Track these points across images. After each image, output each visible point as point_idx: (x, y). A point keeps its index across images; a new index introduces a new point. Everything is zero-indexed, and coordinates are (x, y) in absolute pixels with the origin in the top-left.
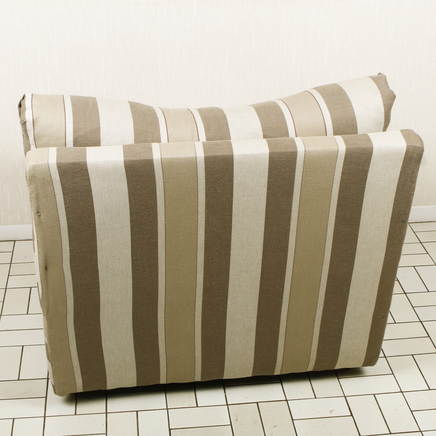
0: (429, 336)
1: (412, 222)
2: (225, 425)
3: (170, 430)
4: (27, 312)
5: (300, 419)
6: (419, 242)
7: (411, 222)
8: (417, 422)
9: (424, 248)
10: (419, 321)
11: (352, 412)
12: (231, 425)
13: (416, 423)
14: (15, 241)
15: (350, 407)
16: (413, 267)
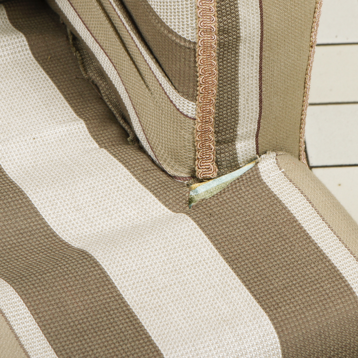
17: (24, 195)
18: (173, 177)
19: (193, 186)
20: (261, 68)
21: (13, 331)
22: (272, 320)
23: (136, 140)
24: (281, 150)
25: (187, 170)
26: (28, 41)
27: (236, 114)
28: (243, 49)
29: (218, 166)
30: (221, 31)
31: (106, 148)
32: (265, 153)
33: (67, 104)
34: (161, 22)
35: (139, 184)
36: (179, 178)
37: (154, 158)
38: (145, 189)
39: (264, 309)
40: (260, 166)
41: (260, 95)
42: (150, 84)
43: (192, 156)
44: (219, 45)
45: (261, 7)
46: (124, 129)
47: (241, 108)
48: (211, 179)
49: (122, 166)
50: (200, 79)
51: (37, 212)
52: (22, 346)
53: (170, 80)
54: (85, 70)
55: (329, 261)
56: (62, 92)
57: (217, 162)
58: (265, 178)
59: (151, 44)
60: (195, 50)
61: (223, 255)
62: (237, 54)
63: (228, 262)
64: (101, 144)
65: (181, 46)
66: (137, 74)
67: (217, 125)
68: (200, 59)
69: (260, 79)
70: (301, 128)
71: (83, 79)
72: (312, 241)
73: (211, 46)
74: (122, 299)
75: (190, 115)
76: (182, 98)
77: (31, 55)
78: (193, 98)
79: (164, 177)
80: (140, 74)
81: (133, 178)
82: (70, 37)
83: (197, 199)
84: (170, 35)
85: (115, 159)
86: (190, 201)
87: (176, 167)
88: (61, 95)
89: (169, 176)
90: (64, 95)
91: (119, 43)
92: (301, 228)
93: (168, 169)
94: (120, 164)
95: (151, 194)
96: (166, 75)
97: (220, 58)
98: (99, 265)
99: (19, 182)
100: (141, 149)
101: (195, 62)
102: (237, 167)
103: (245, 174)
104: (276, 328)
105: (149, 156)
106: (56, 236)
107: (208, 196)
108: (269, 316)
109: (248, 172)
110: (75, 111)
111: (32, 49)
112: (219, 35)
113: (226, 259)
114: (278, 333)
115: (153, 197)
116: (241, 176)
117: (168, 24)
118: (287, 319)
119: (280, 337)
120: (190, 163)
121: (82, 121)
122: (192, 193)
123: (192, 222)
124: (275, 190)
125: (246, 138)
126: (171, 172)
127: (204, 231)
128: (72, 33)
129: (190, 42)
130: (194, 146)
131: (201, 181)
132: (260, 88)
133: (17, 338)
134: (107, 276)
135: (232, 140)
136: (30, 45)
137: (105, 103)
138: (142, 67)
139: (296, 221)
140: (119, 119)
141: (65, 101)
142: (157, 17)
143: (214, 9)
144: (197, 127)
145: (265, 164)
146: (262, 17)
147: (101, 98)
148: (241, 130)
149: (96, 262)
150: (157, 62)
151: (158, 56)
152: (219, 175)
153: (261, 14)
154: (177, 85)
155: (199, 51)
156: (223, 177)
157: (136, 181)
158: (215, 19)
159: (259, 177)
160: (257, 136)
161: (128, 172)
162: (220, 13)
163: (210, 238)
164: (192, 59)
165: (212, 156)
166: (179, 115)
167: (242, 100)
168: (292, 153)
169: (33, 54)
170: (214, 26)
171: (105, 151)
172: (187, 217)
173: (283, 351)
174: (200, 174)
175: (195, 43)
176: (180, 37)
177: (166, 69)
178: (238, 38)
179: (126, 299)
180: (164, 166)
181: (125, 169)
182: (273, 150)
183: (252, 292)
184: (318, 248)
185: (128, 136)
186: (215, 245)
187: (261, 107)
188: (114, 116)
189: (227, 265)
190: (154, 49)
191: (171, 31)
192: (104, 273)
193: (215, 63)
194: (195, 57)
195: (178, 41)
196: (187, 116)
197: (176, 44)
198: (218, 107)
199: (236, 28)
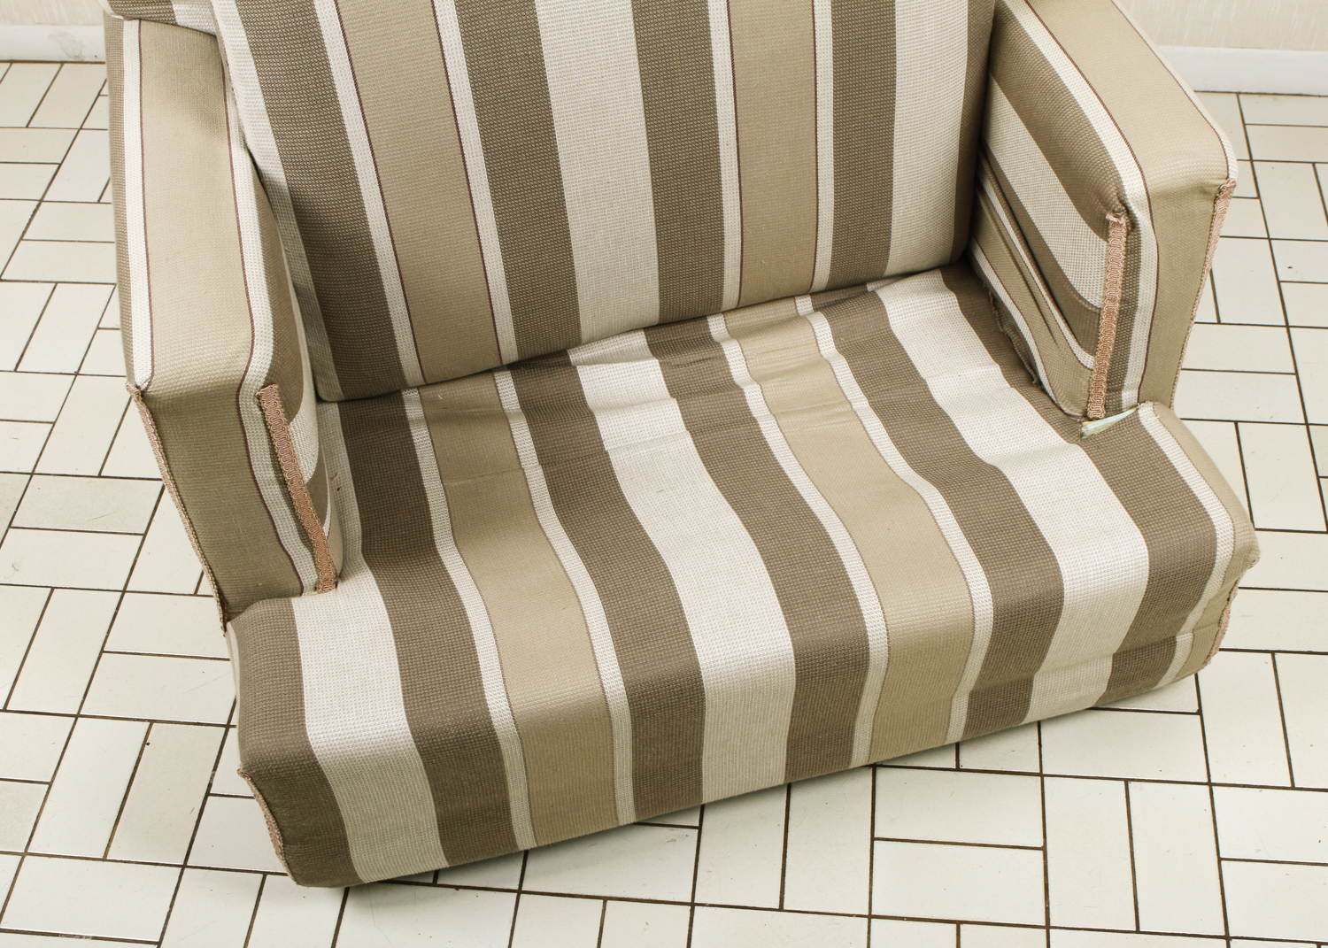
17: (949, 419)
18: (1069, 415)
19: (1084, 423)
20: (1150, 333)
21: (937, 524)
22: (1143, 534)
23: (1040, 383)
24: (1157, 401)
25: (1080, 411)
26: (958, 299)
27: (1126, 368)
28: (1138, 317)
29: (1105, 408)
30: (1123, 301)
31: (1015, 388)
32: (1144, 402)
33: (986, 351)
34: (1074, 289)
35: (1041, 418)
36: (1073, 416)
37: (1054, 399)
38: (1046, 423)
39: (1138, 525)
40: (1140, 412)
41: (1147, 355)
42: (1057, 340)
43: (1086, 399)
44: (1120, 311)
45: (1157, 284)
46: (1030, 374)
47: (1130, 364)
48: (1099, 419)
49: (1028, 403)
50: (1101, 338)
51: (959, 433)
52: (943, 536)
53: (1075, 337)
54: (1002, 325)
55: (1192, 492)
56: (983, 342)
57: (1105, 406)
58: (1143, 422)
59: (1063, 307)
60: (1099, 314)
61: (1106, 480)
62: (1132, 320)
63: (1110, 486)
64: (1012, 385)
65: (1088, 310)
66: (1047, 331)
67: (1109, 376)
68: (1102, 322)
69: (1149, 342)
70: (1174, 384)
71: (1000, 332)
72: (1179, 475)
73: (1113, 313)
74: (1024, 507)
75: (1088, 366)
76: (1084, 352)
77: (959, 310)
78: (1093, 353)
79: (1061, 414)
80: (1050, 331)
81: (1037, 413)
82: (991, 299)
83: (1088, 434)
84: (1080, 301)
85: (1023, 397)
86: (1082, 435)
87: (1072, 407)
88: (981, 343)
89: (1066, 414)
90: (984, 344)
91: (1034, 305)
92: (1171, 464)
93: (1065, 409)
94: (1026, 401)
95: (1050, 427)
96: (1073, 333)
97: (1119, 322)
98: (1007, 479)
99: (946, 409)
100: (1044, 391)
101: (1099, 324)
102: (1121, 411)
103: (1127, 418)
104: (1146, 541)
105: (1050, 397)
106: (973, 453)
107: (1096, 432)
108: (1141, 531)
109: (1130, 416)
110: (992, 356)
111: (960, 306)
112: (1120, 303)
113: (1108, 483)
114: (1148, 545)
115: (1052, 429)
116: (1124, 419)
117: (1080, 292)
118: (1155, 535)
119: (1149, 549)
120: (1084, 405)
121: (997, 365)
122: (1083, 429)
123: (1083, 452)
124: (1151, 432)
125: (1131, 388)
126: (1067, 411)
127: (1092, 460)
128: (993, 296)
129: (1096, 307)
130: (1089, 392)
131: (1091, 420)
132: (1148, 350)
133: (940, 530)
134: (1012, 488)
135: (1119, 390)
136: (959, 302)
137: (1016, 353)
138: (1052, 326)
139: (1167, 458)
140: (1027, 366)
141: (984, 348)
142: (1071, 286)
143: (1120, 282)
144: (1094, 376)
145: (1144, 411)
146: (1157, 292)
147: (1013, 348)
148: (1127, 382)
149: (1005, 477)
150: (1066, 321)
151: (1067, 317)
152: (1106, 417)
153: (1157, 290)
154: (1081, 341)
155: (1103, 316)
156: (1109, 418)
157: (1039, 416)
158: (1120, 290)
159: (1139, 421)
160: (1139, 388)
161: (1033, 408)
162: (1124, 286)
163: (1097, 466)
164: (1096, 322)
165: (1102, 401)
166: (1080, 365)
167: (1131, 358)
168: (1165, 404)
169: (961, 310)
170: (1118, 296)
171: (1015, 390)
172: (1079, 447)
173: (1150, 559)
174: (1091, 414)
175: (1100, 309)
176: (1089, 303)
177: (1074, 328)
178: (1135, 308)
179: (1027, 507)
180: (1062, 406)
181: (1031, 406)
182: (1151, 401)
183: (1128, 511)
184: (1183, 481)
185: (1033, 380)
186: (1100, 471)
187: (1146, 365)
188: (1023, 363)
189: (1109, 488)
190: (1065, 311)
191: (1081, 298)
192: (1011, 485)
193: (1115, 326)
194: (1099, 320)
195: (1086, 306)
196: (1086, 367)
197: (1085, 308)
198: (1112, 362)
199: (1135, 299)
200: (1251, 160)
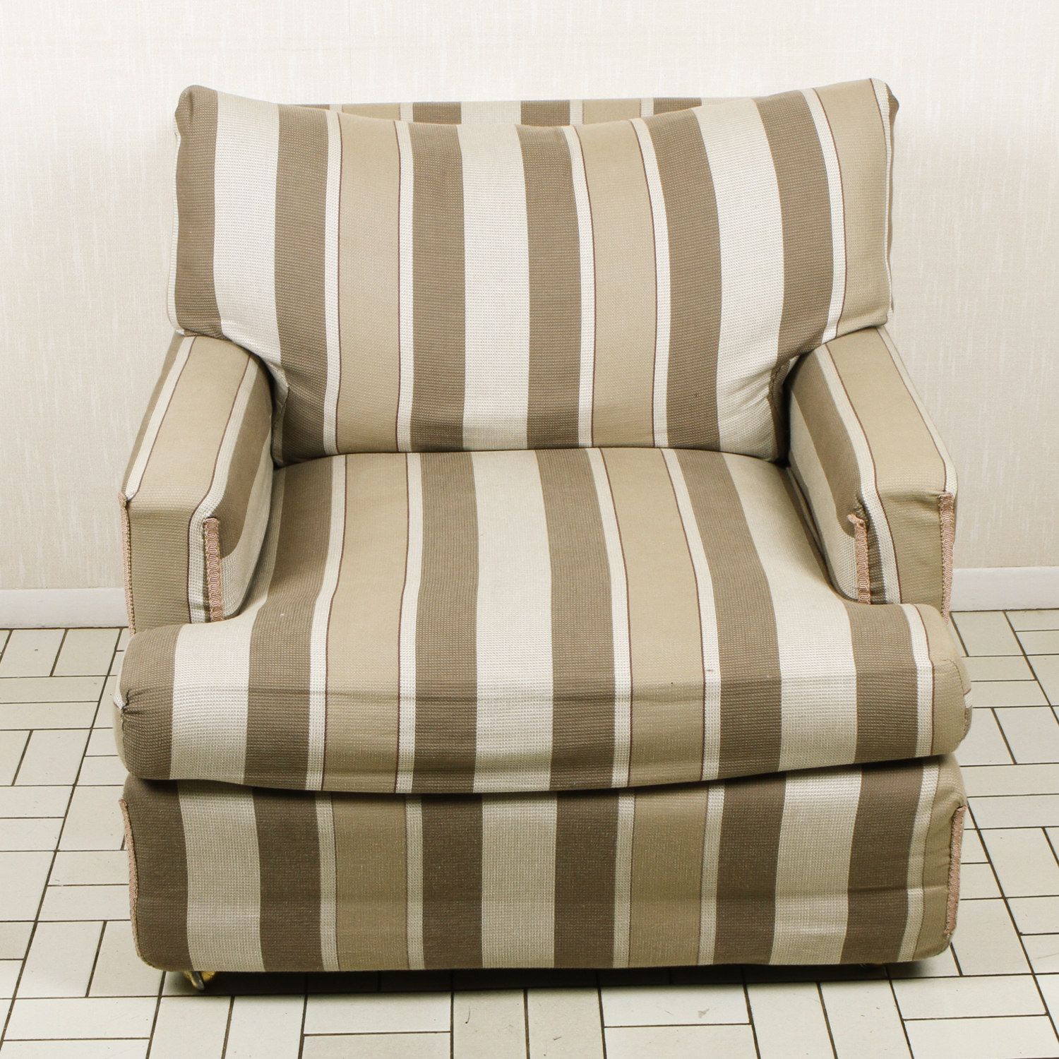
0: (990, 862)
1: (1014, 608)
2: (436, 1032)
3: (303, 1036)
4: (12, 781)
5: (621, 1027)
6: (1022, 654)
7: (1011, 608)
8: (911, 1042)
9: (1031, 667)
10: (974, 827)
11: (754, 1016)
12: (452, 1032)
13: (907, 1045)
14: (11, 630)
15: (751, 1004)
16: (990, 709)
200: (1025, 655)
